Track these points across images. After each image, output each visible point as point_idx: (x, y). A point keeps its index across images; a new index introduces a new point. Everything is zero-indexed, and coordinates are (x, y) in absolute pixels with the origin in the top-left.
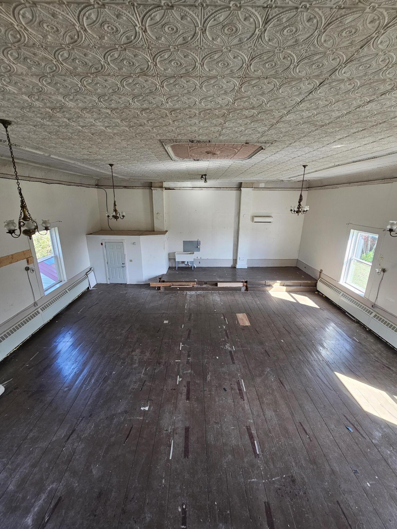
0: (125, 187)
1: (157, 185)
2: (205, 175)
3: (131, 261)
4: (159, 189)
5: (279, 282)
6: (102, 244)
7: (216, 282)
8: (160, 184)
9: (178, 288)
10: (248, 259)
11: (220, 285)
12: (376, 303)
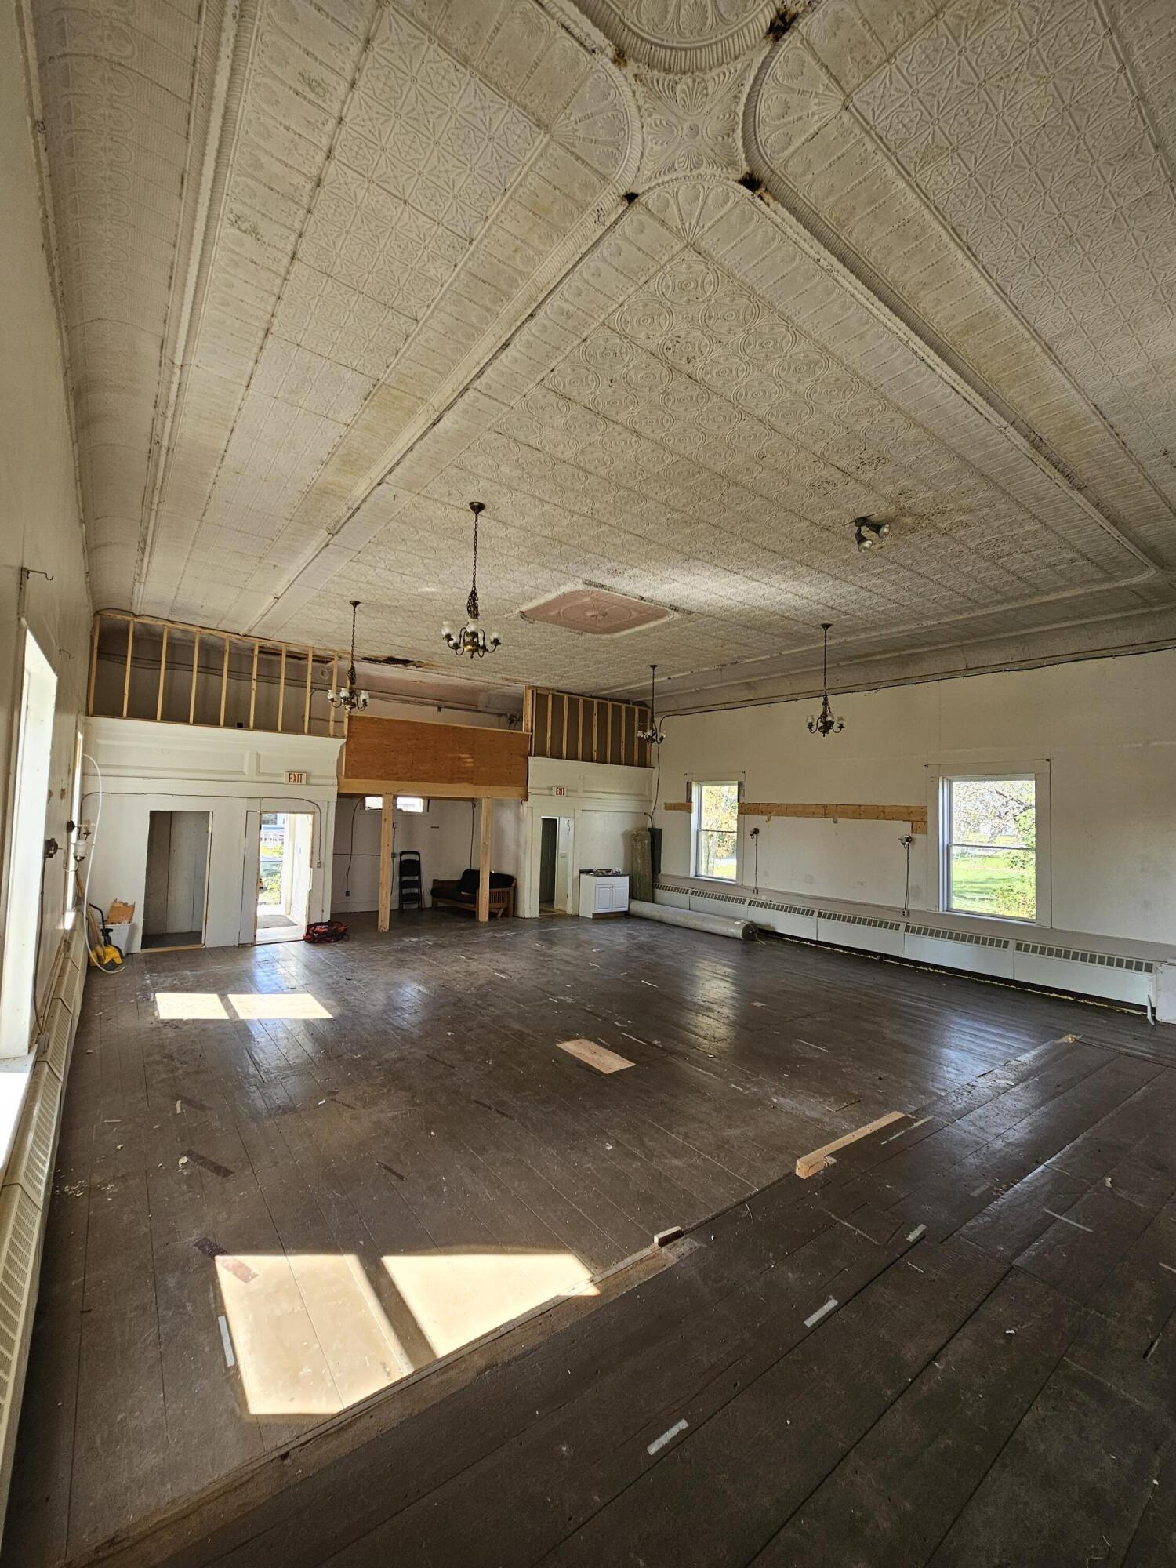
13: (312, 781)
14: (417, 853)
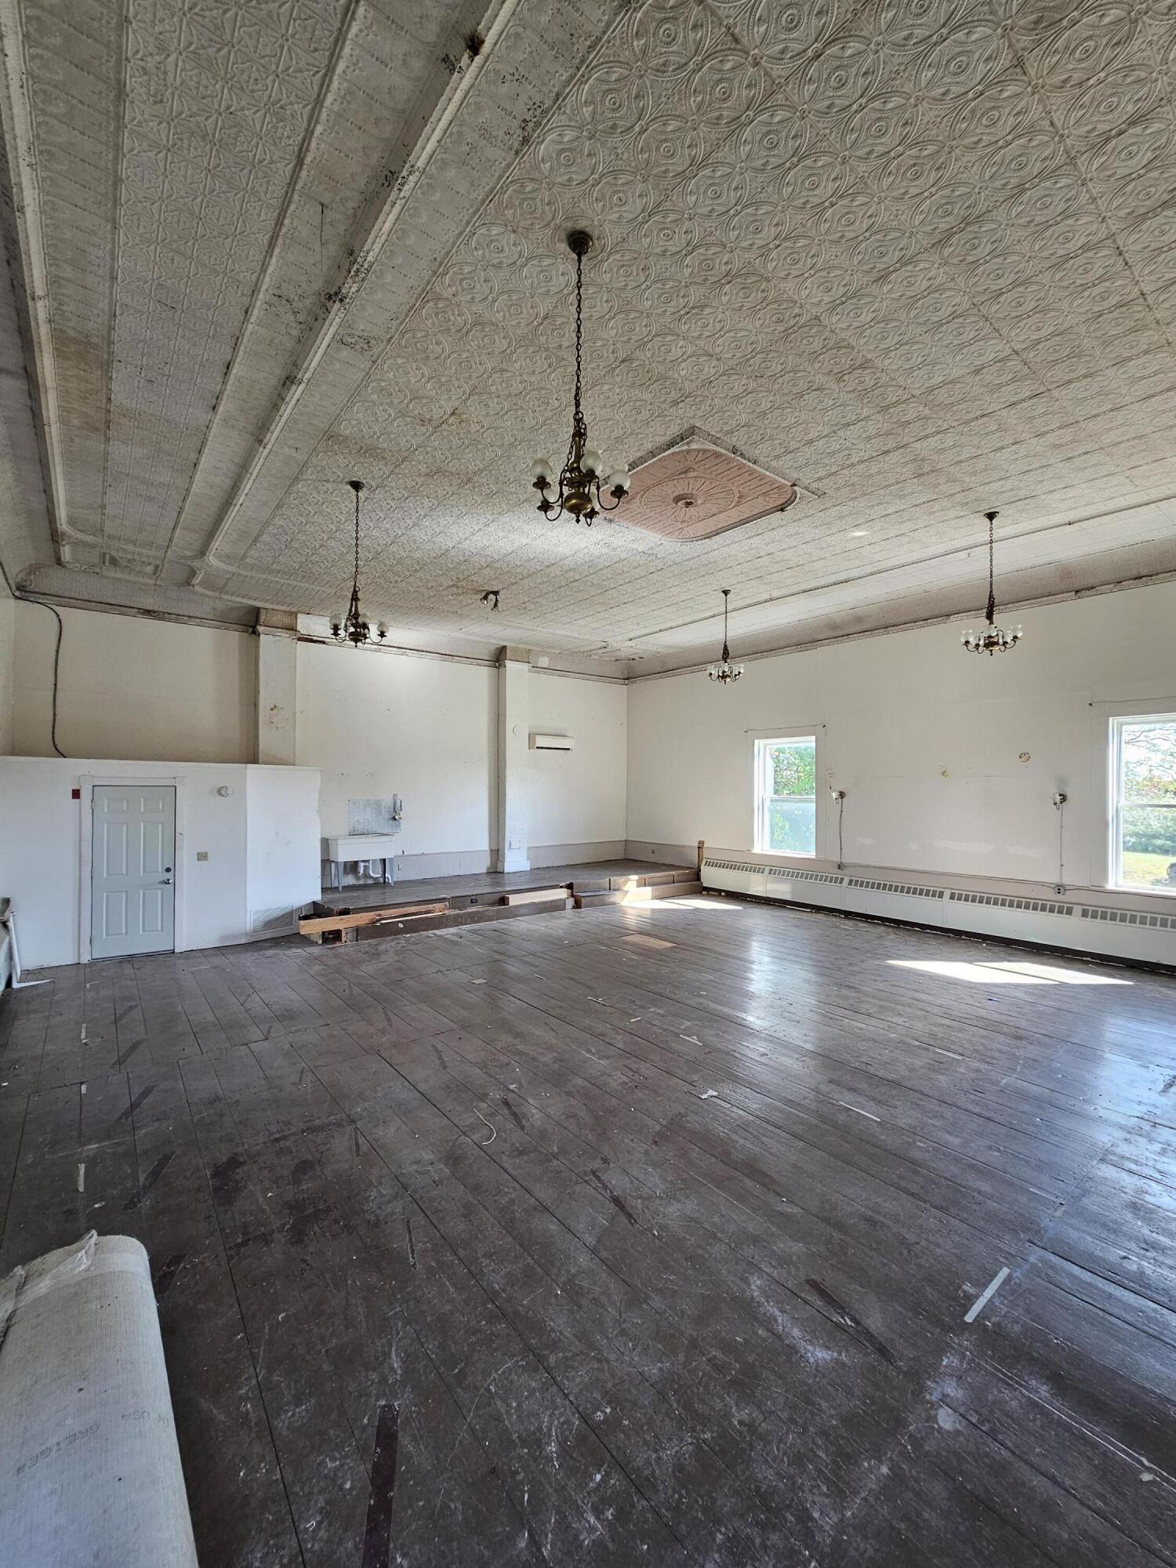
0: (148, 613)
1: (277, 619)
2: (496, 593)
3: (202, 857)
4: (285, 634)
5: (635, 877)
6: (76, 794)
7: (502, 895)
8: (286, 620)
9: (401, 925)
10: (528, 848)
11: (514, 900)
12: (843, 860)
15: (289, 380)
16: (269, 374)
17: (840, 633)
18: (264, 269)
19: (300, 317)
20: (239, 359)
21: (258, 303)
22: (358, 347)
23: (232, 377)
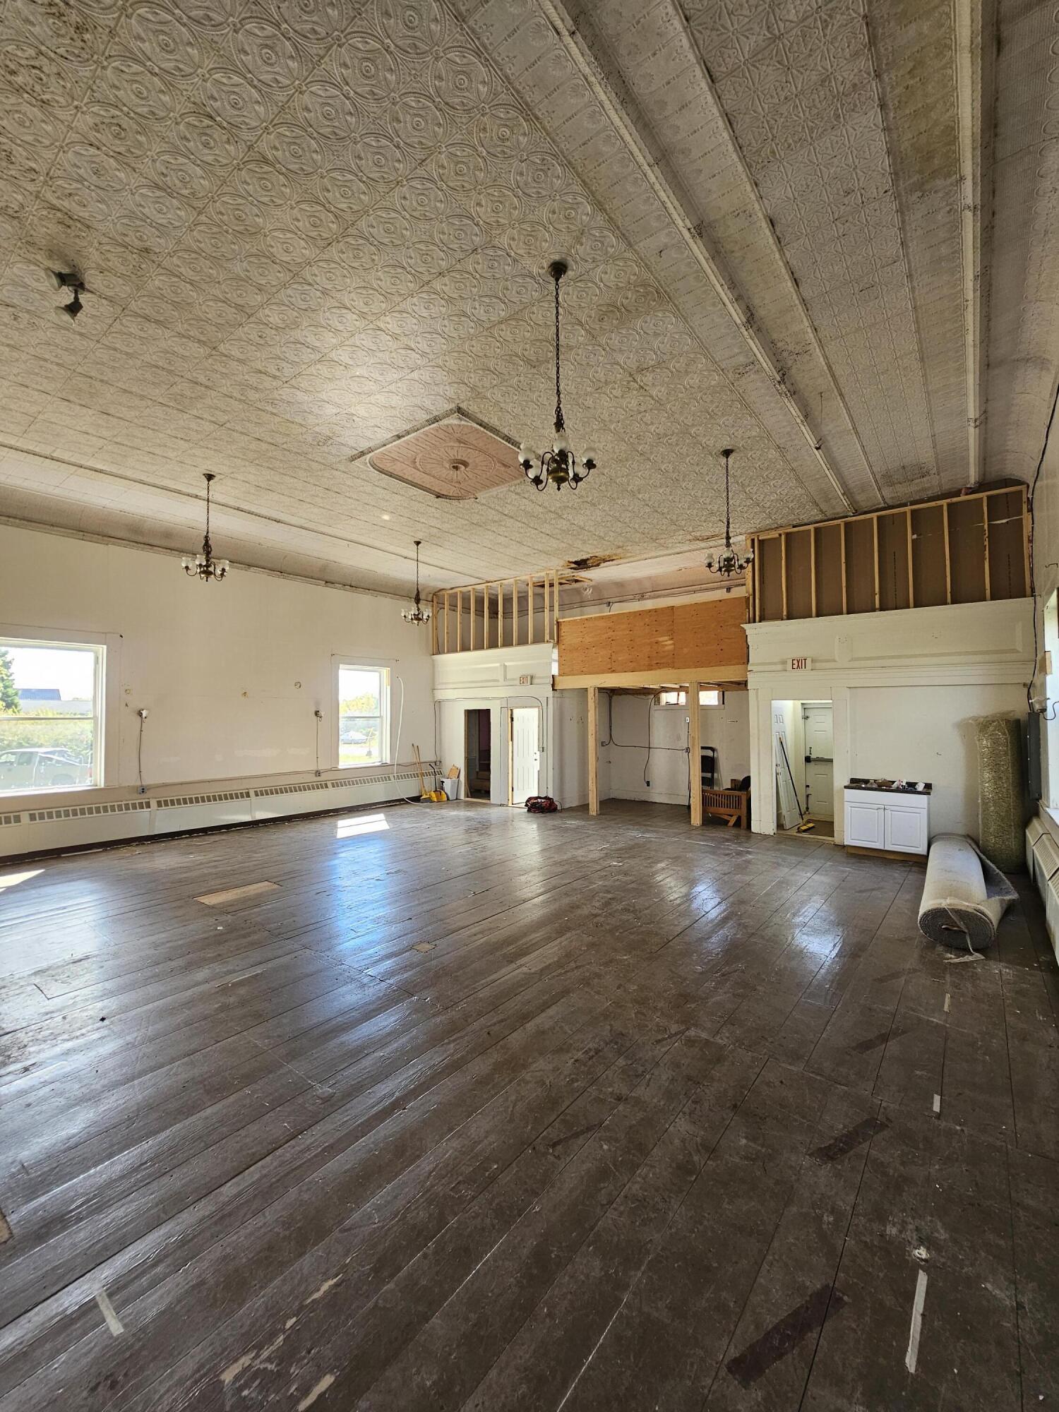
12: (144, 783)
13: (535, 681)
14: (713, 750)
15: (751, 318)
16: (766, 310)
17: (140, 539)
18: (826, 357)
19: (785, 354)
20: (795, 297)
21: (813, 340)
22: (741, 368)
23: (787, 277)
